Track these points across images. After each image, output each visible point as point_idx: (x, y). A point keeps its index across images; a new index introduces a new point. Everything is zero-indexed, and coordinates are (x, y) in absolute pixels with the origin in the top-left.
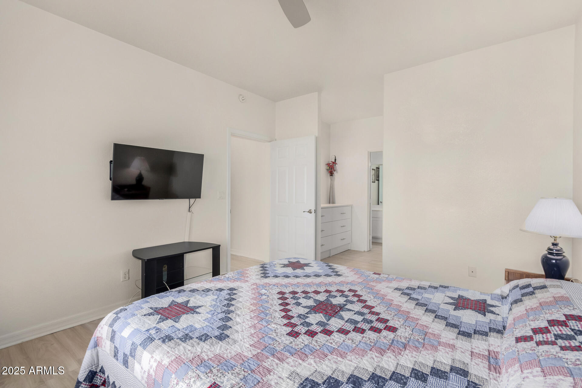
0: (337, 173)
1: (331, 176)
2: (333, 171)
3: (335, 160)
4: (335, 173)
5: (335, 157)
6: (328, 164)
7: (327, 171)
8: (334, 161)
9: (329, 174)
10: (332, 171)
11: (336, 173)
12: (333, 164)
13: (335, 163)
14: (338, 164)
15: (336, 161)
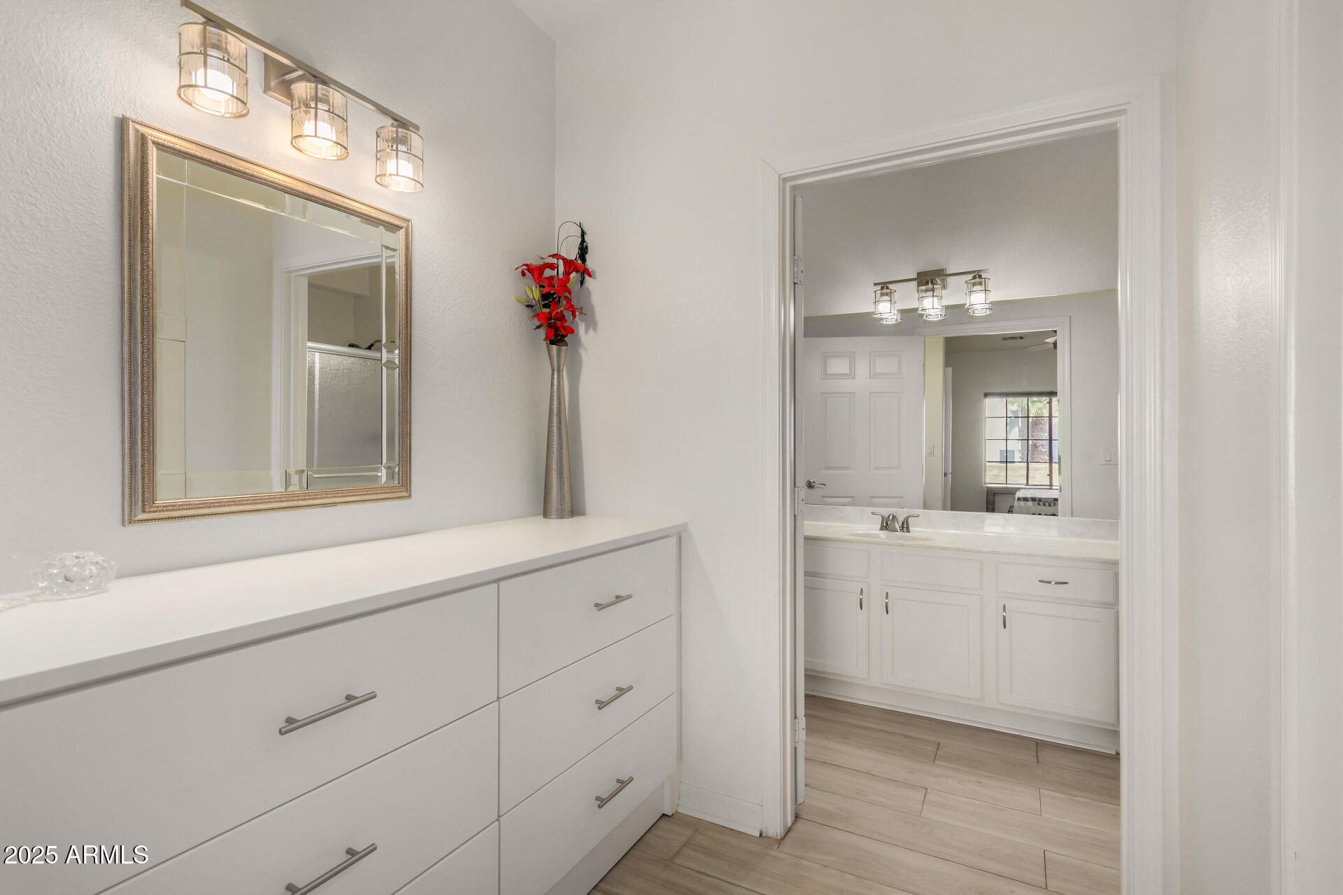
0: (595, 329)
1: (554, 347)
2: (568, 314)
3: (583, 250)
4: (581, 328)
5: (583, 233)
6: (534, 272)
7: (528, 312)
8: (572, 254)
9: (542, 333)
10: (561, 317)
11: (586, 332)
12: (567, 273)
13: (579, 266)
14: (598, 274)
15: (587, 256)
